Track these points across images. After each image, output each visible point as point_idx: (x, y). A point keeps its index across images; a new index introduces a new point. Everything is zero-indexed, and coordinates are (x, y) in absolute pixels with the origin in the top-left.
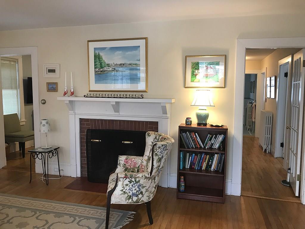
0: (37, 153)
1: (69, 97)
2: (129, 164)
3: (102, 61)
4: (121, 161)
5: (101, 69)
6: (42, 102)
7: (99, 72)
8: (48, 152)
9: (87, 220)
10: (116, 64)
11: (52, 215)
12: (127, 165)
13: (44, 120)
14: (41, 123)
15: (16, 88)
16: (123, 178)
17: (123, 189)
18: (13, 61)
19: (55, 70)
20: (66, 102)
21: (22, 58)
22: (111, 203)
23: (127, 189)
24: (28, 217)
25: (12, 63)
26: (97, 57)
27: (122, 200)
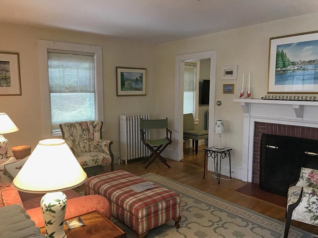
0: (211, 152)
1: (245, 99)
2: (315, 179)
3: (285, 59)
4: (305, 174)
5: (284, 68)
6: (218, 103)
7: (281, 72)
8: (221, 152)
9: (261, 229)
10: (304, 61)
11: (225, 214)
12: (312, 180)
13: (219, 121)
14: (216, 123)
15: (193, 90)
16: (310, 194)
17: (308, 206)
18: (192, 66)
19: (232, 71)
20: (241, 104)
21: (200, 62)
22: (292, 219)
23: (313, 208)
24: (204, 210)
25: (192, 67)
26: (280, 56)
27: (306, 219)
